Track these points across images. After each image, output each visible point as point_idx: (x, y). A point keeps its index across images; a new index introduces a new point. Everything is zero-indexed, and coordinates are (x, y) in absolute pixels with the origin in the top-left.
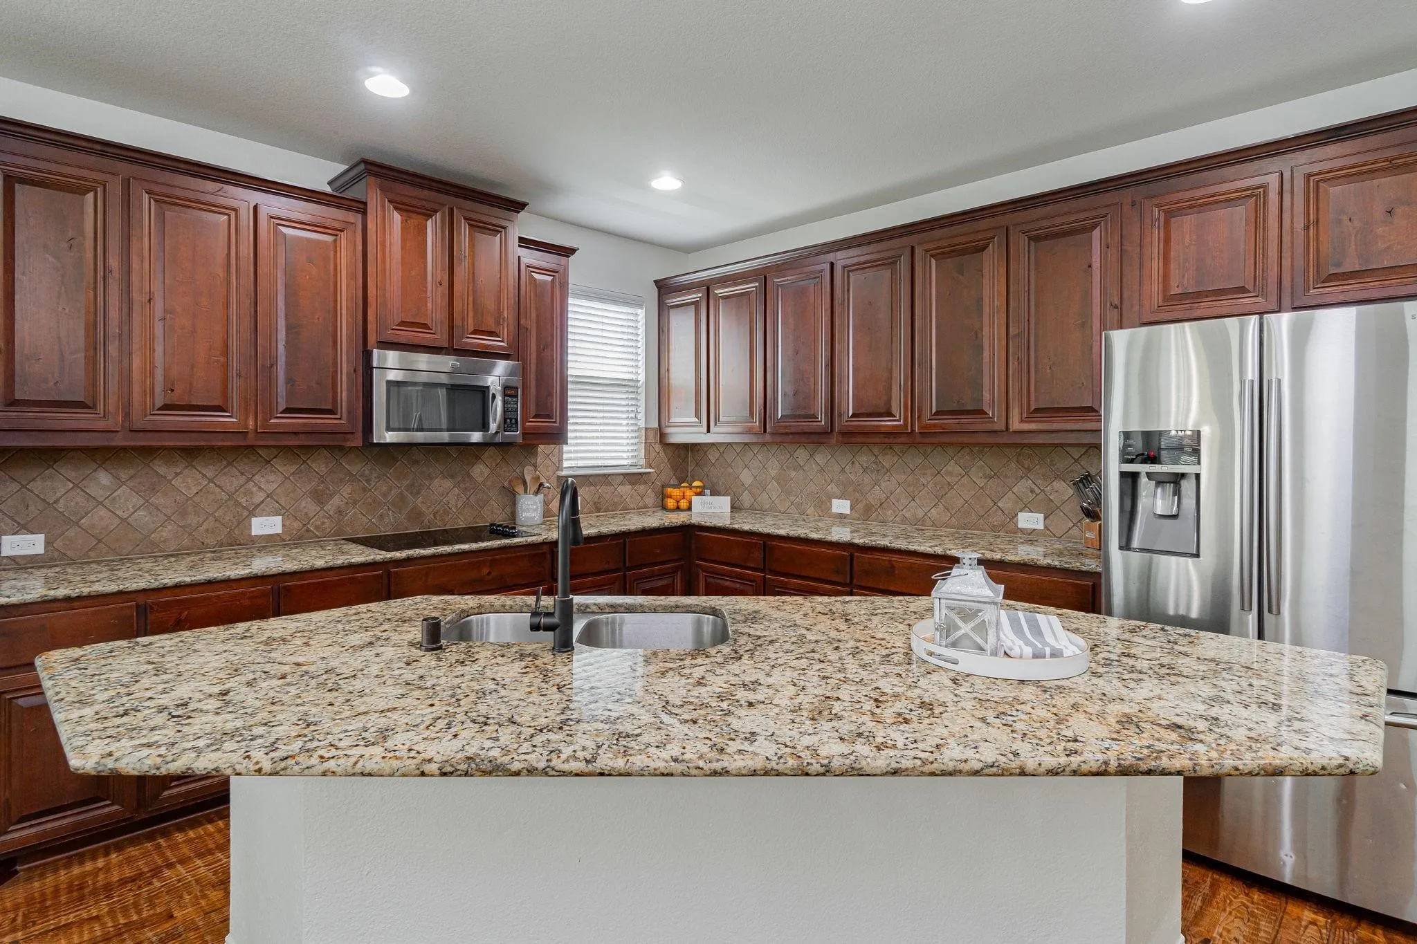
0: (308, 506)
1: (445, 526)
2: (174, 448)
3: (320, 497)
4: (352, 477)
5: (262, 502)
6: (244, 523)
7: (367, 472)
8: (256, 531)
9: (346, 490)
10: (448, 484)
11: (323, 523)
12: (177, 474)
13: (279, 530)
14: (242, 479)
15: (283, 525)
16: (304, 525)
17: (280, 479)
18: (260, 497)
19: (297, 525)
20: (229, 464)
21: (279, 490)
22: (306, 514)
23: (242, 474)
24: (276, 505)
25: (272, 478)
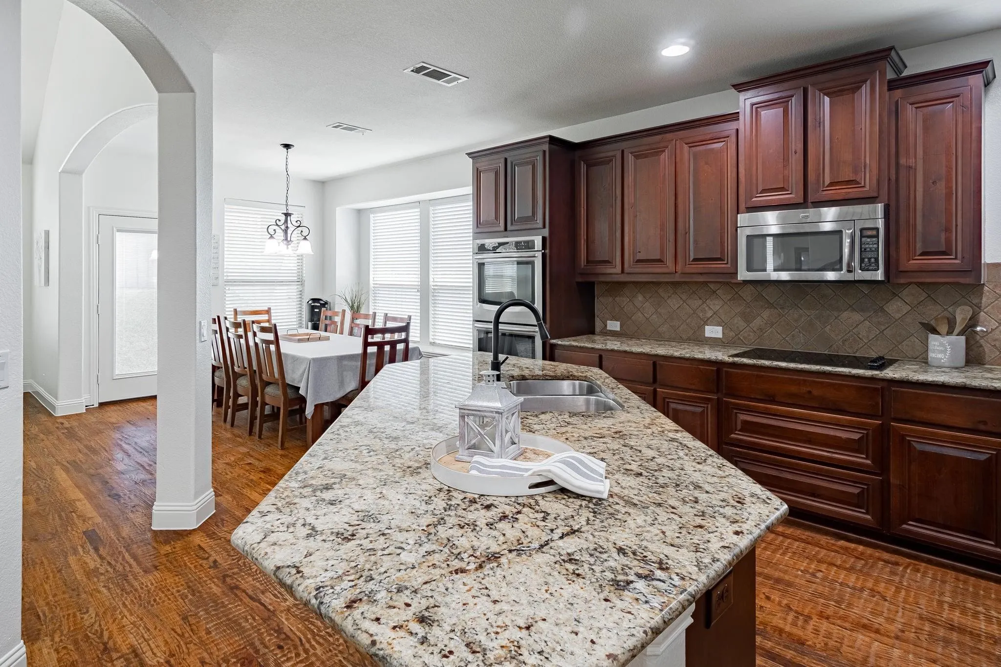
0: (739, 322)
1: (854, 353)
2: (667, 283)
3: (747, 318)
4: (771, 306)
5: (711, 317)
6: (701, 329)
7: (781, 302)
8: (707, 334)
9: (766, 314)
10: (857, 317)
11: (749, 335)
12: (669, 297)
13: (720, 335)
14: (700, 302)
15: (723, 333)
16: (736, 335)
17: (721, 303)
18: (710, 313)
19: (732, 334)
20: (694, 292)
21: (721, 311)
22: (738, 327)
23: (700, 298)
24: (719, 320)
25: (716, 302)
